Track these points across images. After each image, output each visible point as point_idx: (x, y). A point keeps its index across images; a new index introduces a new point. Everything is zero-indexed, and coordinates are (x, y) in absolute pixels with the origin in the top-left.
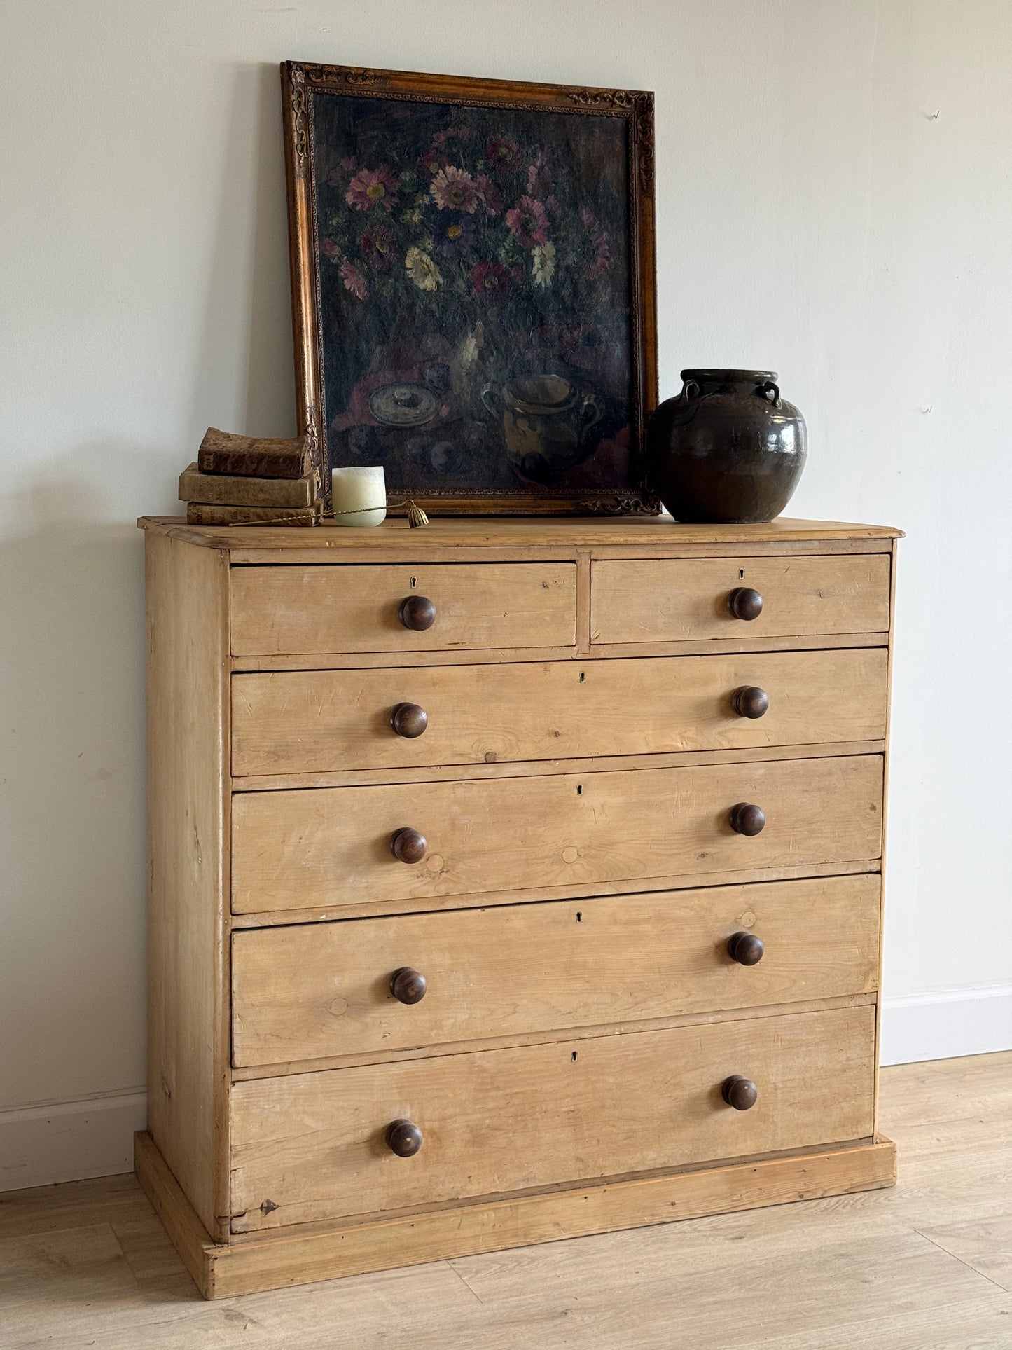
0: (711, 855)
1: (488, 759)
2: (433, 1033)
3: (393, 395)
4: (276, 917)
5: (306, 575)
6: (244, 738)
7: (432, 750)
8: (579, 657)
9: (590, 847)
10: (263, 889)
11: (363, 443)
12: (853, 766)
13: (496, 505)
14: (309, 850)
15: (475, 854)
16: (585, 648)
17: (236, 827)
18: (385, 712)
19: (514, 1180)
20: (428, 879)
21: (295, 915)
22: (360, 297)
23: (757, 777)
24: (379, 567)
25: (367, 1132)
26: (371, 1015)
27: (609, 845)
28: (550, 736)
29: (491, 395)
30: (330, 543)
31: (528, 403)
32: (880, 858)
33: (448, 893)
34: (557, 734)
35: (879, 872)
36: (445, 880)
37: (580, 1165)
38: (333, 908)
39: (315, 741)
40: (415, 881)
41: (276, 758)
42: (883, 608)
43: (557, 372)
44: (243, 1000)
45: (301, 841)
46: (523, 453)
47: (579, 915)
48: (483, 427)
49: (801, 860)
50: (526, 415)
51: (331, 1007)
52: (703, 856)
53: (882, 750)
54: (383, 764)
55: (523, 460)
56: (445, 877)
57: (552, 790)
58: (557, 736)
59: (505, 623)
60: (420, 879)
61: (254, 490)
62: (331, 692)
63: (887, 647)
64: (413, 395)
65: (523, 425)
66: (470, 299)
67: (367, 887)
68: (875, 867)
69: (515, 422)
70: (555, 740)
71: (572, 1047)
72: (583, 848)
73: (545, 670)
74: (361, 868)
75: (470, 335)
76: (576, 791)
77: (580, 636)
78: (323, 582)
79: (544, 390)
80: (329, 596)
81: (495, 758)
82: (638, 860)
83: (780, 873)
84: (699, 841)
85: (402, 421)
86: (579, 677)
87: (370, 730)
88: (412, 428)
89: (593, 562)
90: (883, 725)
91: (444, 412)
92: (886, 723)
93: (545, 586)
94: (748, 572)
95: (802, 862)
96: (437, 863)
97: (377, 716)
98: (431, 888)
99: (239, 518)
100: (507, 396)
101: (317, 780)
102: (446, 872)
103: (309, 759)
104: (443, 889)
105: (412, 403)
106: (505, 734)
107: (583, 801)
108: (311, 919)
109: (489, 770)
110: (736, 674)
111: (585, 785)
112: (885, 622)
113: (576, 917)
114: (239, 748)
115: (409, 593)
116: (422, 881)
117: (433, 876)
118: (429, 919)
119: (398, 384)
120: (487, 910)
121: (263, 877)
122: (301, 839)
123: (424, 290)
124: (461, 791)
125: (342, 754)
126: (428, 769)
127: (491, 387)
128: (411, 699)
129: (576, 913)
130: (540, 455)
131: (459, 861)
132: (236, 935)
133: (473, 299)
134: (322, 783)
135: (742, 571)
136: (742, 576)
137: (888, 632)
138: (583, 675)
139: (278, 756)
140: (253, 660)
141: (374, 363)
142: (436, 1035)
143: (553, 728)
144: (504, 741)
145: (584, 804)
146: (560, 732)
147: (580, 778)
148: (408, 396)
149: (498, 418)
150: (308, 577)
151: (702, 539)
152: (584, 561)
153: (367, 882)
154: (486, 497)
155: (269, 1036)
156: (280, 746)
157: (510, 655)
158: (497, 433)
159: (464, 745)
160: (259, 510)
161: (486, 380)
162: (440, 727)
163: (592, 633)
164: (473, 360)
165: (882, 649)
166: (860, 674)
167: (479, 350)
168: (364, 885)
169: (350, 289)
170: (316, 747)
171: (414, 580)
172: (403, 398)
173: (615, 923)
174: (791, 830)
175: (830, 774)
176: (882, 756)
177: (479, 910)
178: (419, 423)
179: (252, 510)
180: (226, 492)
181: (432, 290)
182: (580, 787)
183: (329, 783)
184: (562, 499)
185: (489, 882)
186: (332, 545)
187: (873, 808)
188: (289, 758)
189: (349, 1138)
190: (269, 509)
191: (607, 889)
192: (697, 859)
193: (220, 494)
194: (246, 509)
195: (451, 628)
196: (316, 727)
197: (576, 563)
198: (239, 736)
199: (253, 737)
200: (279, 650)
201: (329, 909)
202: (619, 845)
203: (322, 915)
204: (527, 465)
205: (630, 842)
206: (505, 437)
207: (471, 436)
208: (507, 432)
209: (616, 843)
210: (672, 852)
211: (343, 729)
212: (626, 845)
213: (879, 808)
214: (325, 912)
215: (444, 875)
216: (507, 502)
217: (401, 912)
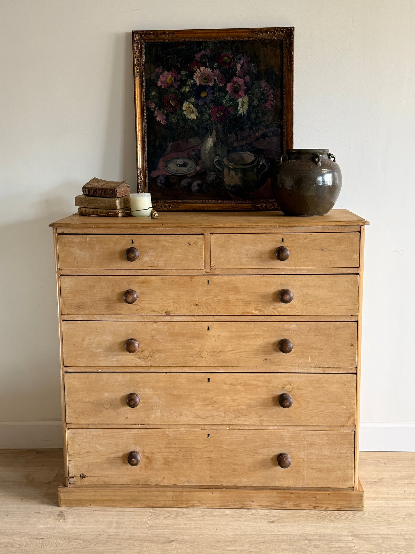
0: (270, 359)
1: (167, 314)
3: (176, 162)
4: (81, 369)
5: (88, 238)
6: (66, 300)
7: (142, 308)
8: (206, 274)
9: (213, 352)
10: (75, 358)
11: (163, 182)
12: (341, 326)
13: (218, 207)
14: (93, 344)
15: (162, 351)
16: (209, 270)
17: (64, 334)
18: (122, 293)
19: (182, 481)
20: (143, 359)
21: (89, 368)
22: (163, 123)
23: (292, 328)
24: (117, 236)
25: (121, 454)
26: (120, 410)
27: (222, 352)
28: (194, 306)
29: (218, 161)
30: (95, 226)
31: (235, 164)
32: (356, 368)
33: (151, 365)
34: (197, 305)
35: (356, 374)
36: (150, 360)
37: (212, 480)
38: (104, 367)
39: (94, 303)
40: (137, 360)
41: (79, 309)
42: (355, 256)
43: (248, 151)
44: (69, 398)
46: (232, 185)
47: (209, 379)
48: (215, 174)
49: (315, 365)
50: (234, 169)
51: (104, 405)
52: (266, 359)
53: (356, 320)
54: (122, 313)
55: (232, 187)
56: (150, 359)
57: (196, 328)
58: (197, 306)
59: (172, 259)
60: (139, 359)
61: (99, 202)
62: (100, 284)
63: (358, 274)
64: (184, 162)
65: (232, 173)
66: (210, 122)
68: (353, 371)
69: (229, 172)
70: (196, 307)
71: (208, 432)
72: (210, 352)
73: (191, 279)
74: (115, 353)
75: (210, 137)
76: (206, 329)
77: (206, 266)
78: (95, 241)
79: (242, 158)
80: (97, 247)
81: (170, 313)
82: (236, 359)
83: (304, 370)
84: (264, 353)
85: (180, 173)
86: (206, 282)
87: (117, 300)
88: (183, 176)
89: (212, 234)
90: (357, 309)
91: (198, 168)
92: (359, 308)
93: (189, 244)
94: (286, 240)
95: (315, 366)
96: (146, 353)
97: (119, 294)
98: (144, 363)
99: (95, 213)
100: (225, 161)
101: (96, 318)
102: (150, 357)
103: (92, 310)
104: (149, 364)
105: (184, 165)
106: (174, 304)
107: (210, 333)
108: (95, 371)
109: (168, 318)
110: (281, 284)
111: (211, 327)
112: (357, 263)
113: (207, 380)
114: (64, 304)
115: (130, 246)
116: (140, 360)
117: (144, 358)
118: (143, 375)
119: (179, 157)
120: (168, 374)
121: (75, 353)
122: (90, 340)
123: (190, 119)
124: (155, 326)
125: (106, 308)
126: (141, 316)
127: (219, 158)
128: (132, 288)
129: (207, 378)
130: (239, 185)
131: (156, 353)
132: (66, 374)
133: (212, 122)
134: (98, 319)
135: (283, 239)
136: (283, 241)
137: (359, 267)
138: (208, 281)
139: (80, 308)
140: (68, 270)
141: (168, 150)
142: (147, 420)
143: (196, 302)
144: (173, 306)
145: (210, 334)
146: (199, 304)
147: (209, 324)
148: (182, 163)
149: (221, 171)
150: (89, 239)
151: (261, 225)
152: (207, 234)
153: (117, 359)
154: (213, 203)
155: (79, 413)
156: (80, 304)
157: (175, 272)
158: (220, 177)
159: (156, 307)
160: (101, 210)
161: (217, 155)
162: (146, 300)
163: (212, 264)
164: (211, 147)
165: (356, 275)
166: (344, 286)
167: (214, 143)
168: (116, 359)
169: (159, 120)
170: (95, 305)
171: (133, 241)
172: (181, 163)
173: (225, 383)
174: (310, 352)
175: (330, 329)
176: (357, 323)
177: (165, 373)
178: (187, 174)
179: (99, 210)
180: (90, 203)
181: (194, 119)
182: (208, 327)
183: (100, 319)
184: (248, 204)
185: (169, 363)
187: (352, 345)
188: (84, 309)
189: (114, 455)
190: (104, 210)
191: (222, 370)
192: (264, 361)
193: (88, 204)
194: (97, 209)
195: (148, 261)
196: (95, 297)
197: (202, 235)
198: (64, 299)
199: (69, 300)
200: (78, 267)
201: (102, 367)
202: (226, 352)
203: (100, 370)
204: (233, 190)
205: (232, 351)
206: (224, 178)
207: (209, 178)
208: (225, 176)
209: (225, 351)
210: (251, 357)
211: (105, 299)
212: (230, 352)
213: (355, 345)
214: (101, 368)
215: (149, 358)
216: (223, 205)
217: (132, 371)
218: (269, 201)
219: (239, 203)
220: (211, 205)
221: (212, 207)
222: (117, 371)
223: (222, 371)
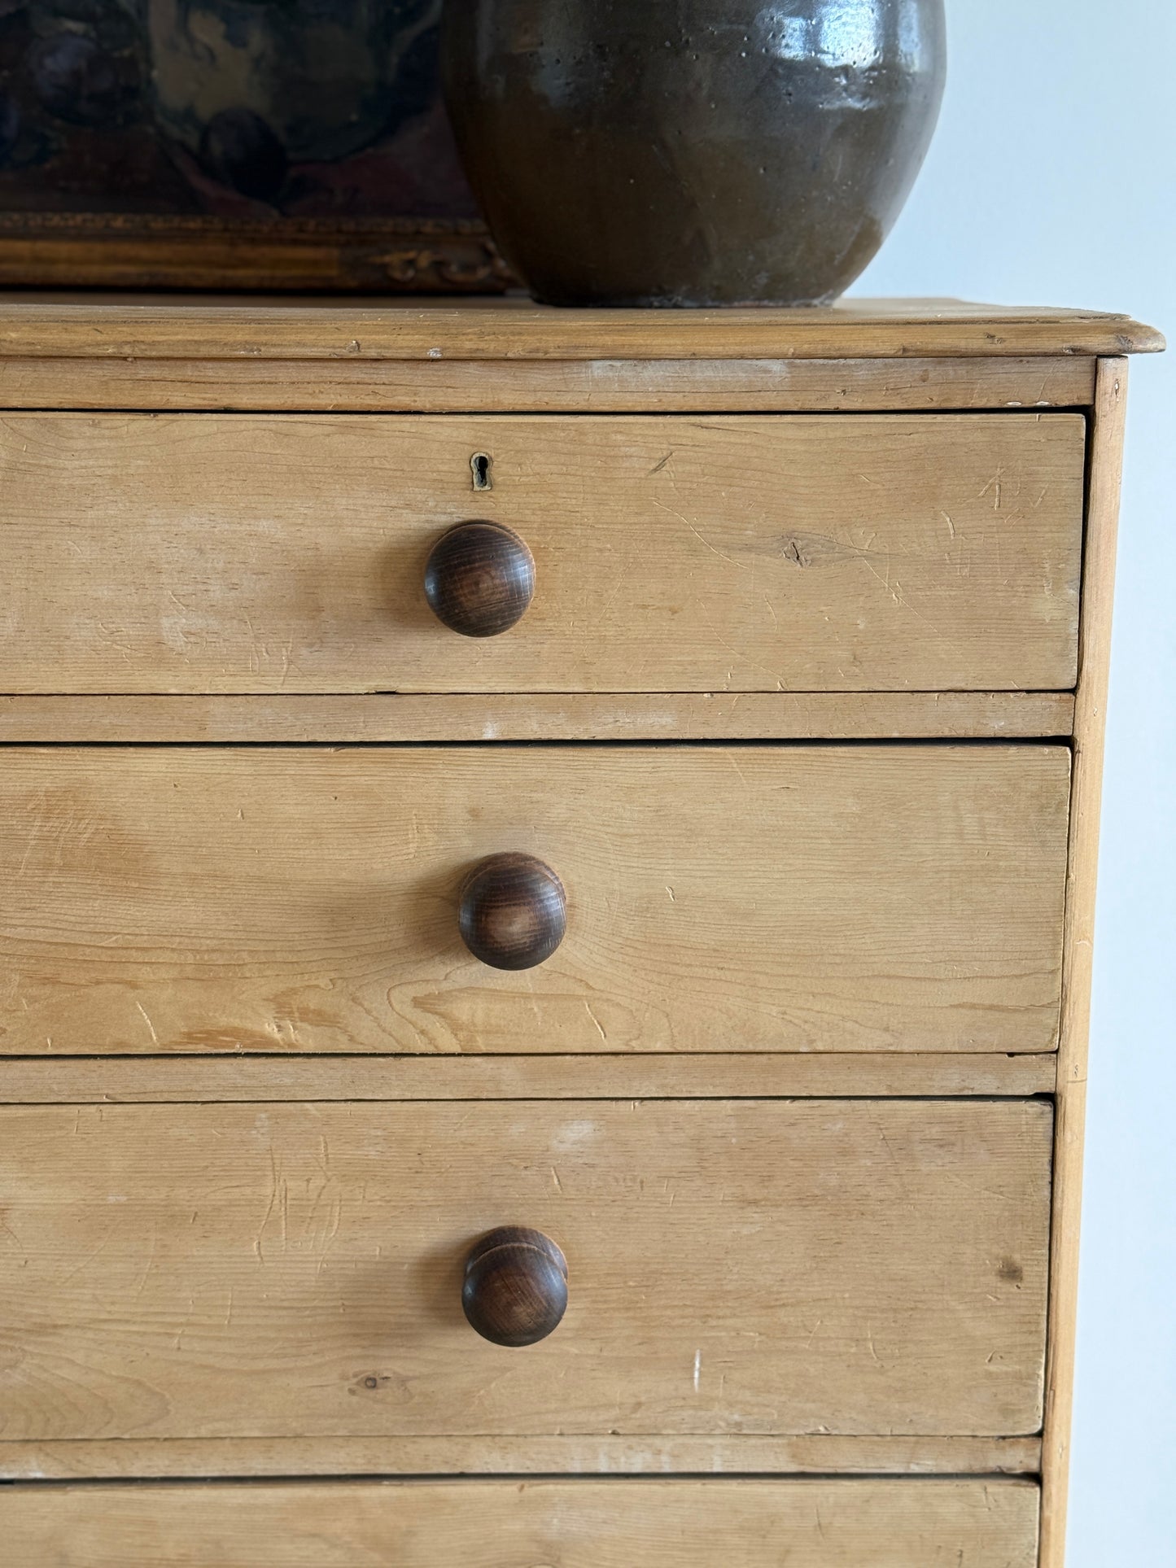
0: (403, 1381)
12: (935, 1131)
23: (564, 1148)
27: (28, 1331)
32: (1040, 1434)
35: (1036, 1478)
42: (1052, 605)
46: (205, 110)
48: (85, 36)
49: (736, 1417)
52: (372, 1383)
53: (1047, 1088)
55: (206, 131)
63: (1068, 741)
65: (207, 30)
68: (1019, 1459)
69: (183, 23)
82: (139, 1383)
83: (659, 1452)
84: (357, 1336)
90: (1048, 1006)
92: (1064, 998)
94: (504, 468)
95: (738, 1425)
110: (475, 813)
112: (1063, 655)
130: (257, 118)
135: (483, 464)
136: (482, 480)
137: (1074, 691)
149: (132, 11)
154: (79, 236)
158: (126, 53)
165: (1046, 750)
166: (960, 834)
174: (697, 1322)
175: (846, 1152)
176: (1048, 1109)
184: (317, 244)
187: (1011, 1273)
192: (352, 1392)
202: (66, 1332)
204: (216, 147)
205: (105, 1326)
206: (150, 64)
207: (49, 63)
208: (158, 47)
209: (55, 1326)
210: (260, 1365)
212: (90, 1335)
213: (1034, 1274)
216: (144, 251)
218: (457, 233)
219: (253, 241)
220: (64, 249)
221: (70, 261)
223: (39, 1475)
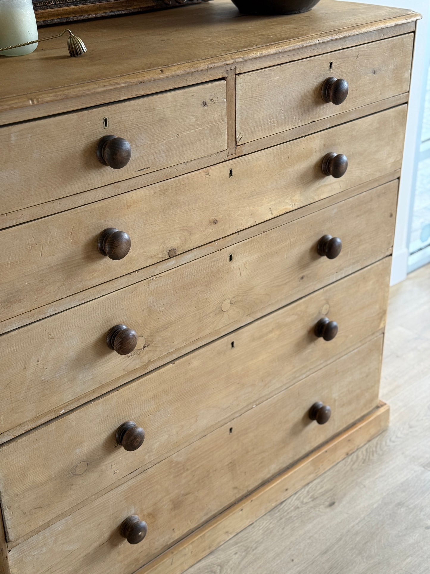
0: (307, 276)
1: (170, 255)
2: (147, 457)
4: (26, 426)
5: (12, 135)
7: (131, 260)
8: (229, 158)
9: (238, 295)
10: (13, 410)
12: (383, 191)
14: (46, 368)
15: (165, 327)
16: (233, 150)
20: (136, 356)
21: (41, 418)
23: (333, 214)
24: (76, 115)
25: (107, 535)
26: (104, 464)
27: (249, 290)
28: (211, 225)
30: (33, 102)
32: (392, 246)
33: (150, 360)
35: (391, 255)
36: (147, 353)
37: (236, 491)
38: (70, 402)
39: (40, 281)
40: (127, 360)
41: (9, 304)
44: (9, 495)
45: (39, 362)
47: (233, 343)
51: (75, 471)
52: (302, 278)
53: (399, 176)
54: (96, 282)
57: (214, 263)
58: (215, 223)
59: (178, 143)
60: (130, 358)
62: (48, 235)
63: (407, 102)
67: (93, 378)
68: (389, 252)
70: (214, 227)
71: (229, 426)
72: (234, 298)
73: (206, 174)
76: (228, 259)
77: (230, 141)
80: (36, 151)
81: (175, 252)
82: (266, 294)
84: (300, 269)
86: (229, 173)
87: (83, 258)
89: (237, 76)
90: (401, 159)
93: (205, 104)
94: (334, 64)
95: (354, 262)
96: (140, 343)
97: (87, 245)
98: (138, 361)
102: (148, 346)
103: (37, 297)
104: (146, 359)
106: (181, 232)
107: (233, 265)
108: (53, 417)
109: (172, 263)
110: (324, 146)
111: (234, 254)
112: (408, 84)
113: (231, 346)
115: (102, 133)
116: (131, 359)
117: (139, 353)
118: (138, 384)
120: (176, 363)
122: (38, 361)
124: (153, 285)
125: (64, 285)
126: (129, 276)
129: (231, 342)
131: (156, 335)
134: (50, 312)
135: (331, 64)
136: (331, 68)
137: (408, 92)
138: (231, 171)
142: (148, 457)
143: (212, 218)
144: (180, 238)
145: (234, 267)
146: (218, 220)
147: (230, 250)
150: (14, 137)
152: (231, 76)
153: (93, 374)
155: (33, 511)
156: (11, 294)
157: (182, 169)
159: (153, 249)
162: (136, 240)
163: (237, 137)
165: (404, 106)
168: (91, 377)
170: (41, 285)
171: (106, 120)
173: (254, 340)
174: (349, 244)
175: (372, 200)
176: (398, 180)
177: (171, 364)
182: (231, 256)
183: (55, 310)
185: (176, 343)
186: (35, 102)
187: (391, 215)
188: (20, 301)
189: (96, 544)
192: (299, 281)
196: (40, 269)
197: (225, 80)
201: (66, 404)
202: (255, 288)
203: (62, 410)
209: (253, 287)
210: (285, 282)
211: (61, 264)
214: (63, 407)
215: (146, 349)
217: (118, 385)
222: (93, 398)
223: (250, 322)
